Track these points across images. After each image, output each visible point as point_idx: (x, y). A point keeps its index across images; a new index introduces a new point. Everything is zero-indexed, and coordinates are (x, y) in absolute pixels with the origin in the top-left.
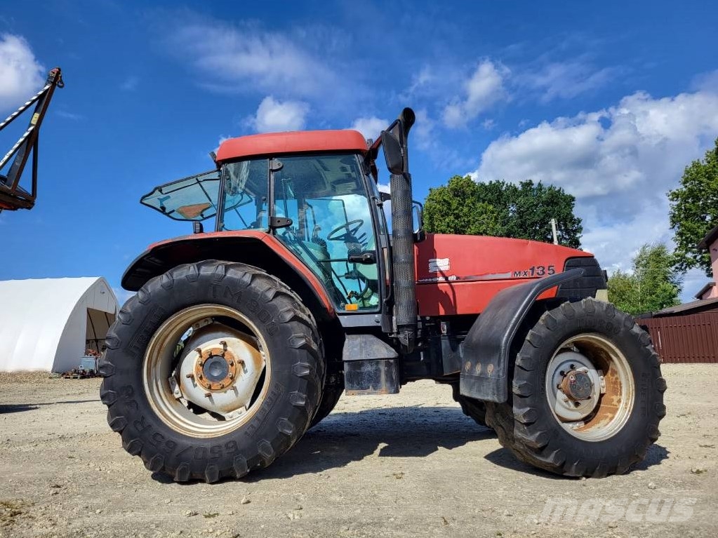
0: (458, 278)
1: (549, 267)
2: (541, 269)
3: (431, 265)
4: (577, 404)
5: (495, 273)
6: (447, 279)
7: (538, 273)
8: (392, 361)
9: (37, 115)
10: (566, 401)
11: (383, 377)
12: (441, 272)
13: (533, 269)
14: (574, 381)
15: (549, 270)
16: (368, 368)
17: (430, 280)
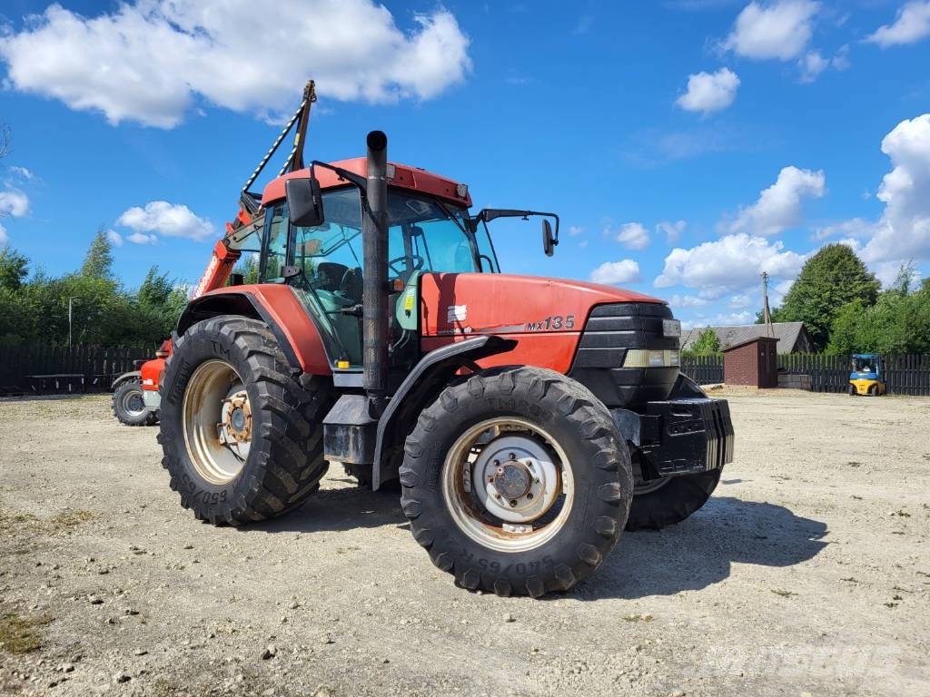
0: (473, 330)
1: (568, 318)
2: (559, 320)
3: (449, 313)
4: (513, 503)
5: (508, 326)
6: (462, 330)
7: (554, 327)
8: (358, 428)
9: (298, 135)
10: (499, 497)
11: (351, 445)
12: (458, 321)
13: (548, 320)
14: (503, 475)
15: (567, 321)
16: (340, 434)
17: (448, 332)
